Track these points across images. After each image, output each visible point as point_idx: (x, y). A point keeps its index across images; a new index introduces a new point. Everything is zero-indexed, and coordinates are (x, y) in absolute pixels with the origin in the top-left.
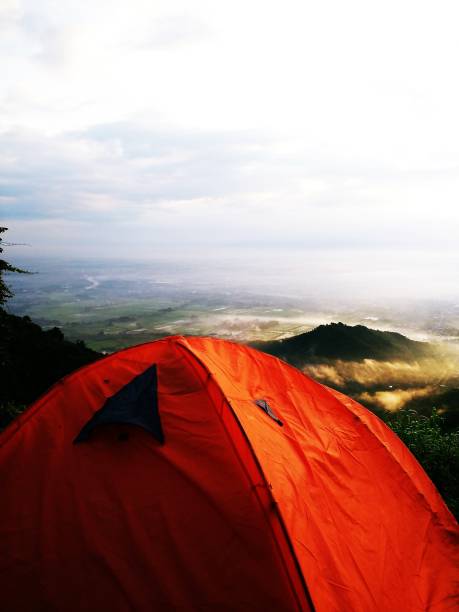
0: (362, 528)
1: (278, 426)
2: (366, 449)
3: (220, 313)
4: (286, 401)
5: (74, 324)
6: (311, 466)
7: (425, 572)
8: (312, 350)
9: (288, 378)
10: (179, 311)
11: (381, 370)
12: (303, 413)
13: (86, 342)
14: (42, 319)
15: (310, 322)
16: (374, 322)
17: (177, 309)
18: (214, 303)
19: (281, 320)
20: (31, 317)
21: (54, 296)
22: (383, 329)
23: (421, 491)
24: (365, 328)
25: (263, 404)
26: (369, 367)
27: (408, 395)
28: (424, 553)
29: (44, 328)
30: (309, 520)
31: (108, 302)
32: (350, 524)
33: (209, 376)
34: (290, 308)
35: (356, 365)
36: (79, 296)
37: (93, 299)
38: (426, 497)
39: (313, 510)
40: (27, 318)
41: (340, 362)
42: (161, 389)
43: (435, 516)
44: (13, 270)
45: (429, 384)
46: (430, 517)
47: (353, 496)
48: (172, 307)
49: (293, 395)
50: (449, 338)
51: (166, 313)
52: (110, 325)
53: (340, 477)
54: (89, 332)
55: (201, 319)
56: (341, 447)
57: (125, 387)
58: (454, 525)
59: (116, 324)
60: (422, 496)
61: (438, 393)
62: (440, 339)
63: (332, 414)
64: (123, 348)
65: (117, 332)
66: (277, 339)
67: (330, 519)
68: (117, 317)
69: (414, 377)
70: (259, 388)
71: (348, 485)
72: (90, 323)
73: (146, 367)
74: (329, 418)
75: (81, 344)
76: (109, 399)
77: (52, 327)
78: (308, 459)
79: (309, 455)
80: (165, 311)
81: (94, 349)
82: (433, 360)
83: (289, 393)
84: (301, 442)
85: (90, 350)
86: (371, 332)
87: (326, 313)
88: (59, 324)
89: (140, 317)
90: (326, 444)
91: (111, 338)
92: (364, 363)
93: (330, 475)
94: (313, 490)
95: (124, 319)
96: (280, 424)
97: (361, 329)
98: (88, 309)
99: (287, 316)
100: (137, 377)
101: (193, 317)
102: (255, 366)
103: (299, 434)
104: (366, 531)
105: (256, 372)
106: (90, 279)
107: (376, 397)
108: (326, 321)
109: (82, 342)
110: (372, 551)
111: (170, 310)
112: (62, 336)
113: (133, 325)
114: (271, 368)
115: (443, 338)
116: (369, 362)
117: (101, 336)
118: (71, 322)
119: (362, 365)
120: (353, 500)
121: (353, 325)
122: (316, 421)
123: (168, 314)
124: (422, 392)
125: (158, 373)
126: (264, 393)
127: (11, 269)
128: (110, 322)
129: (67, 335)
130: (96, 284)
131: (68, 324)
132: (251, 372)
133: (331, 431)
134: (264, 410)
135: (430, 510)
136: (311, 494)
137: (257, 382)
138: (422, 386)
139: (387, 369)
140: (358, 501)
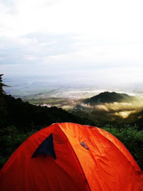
0: (112, 176)
1: (87, 150)
2: (113, 150)
3: (69, 90)
4: (90, 140)
5: (25, 96)
6: (96, 161)
7: (130, 185)
8: (98, 101)
9: (90, 132)
10: (57, 91)
11: (120, 105)
12: (94, 143)
13: (29, 102)
14: (15, 96)
15: (98, 92)
16: (118, 91)
17: (56, 90)
18: (68, 87)
19: (89, 92)
20: (11, 95)
21: (18, 88)
22: (121, 92)
23: (129, 160)
24: (115, 93)
25: (83, 144)
26: (115, 104)
27: (129, 112)
28: (130, 180)
29: (16, 98)
30: (96, 180)
31: (35, 89)
32: (108, 176)
33: (67, 139)
34: (91, 88)
35: (111, 104)
36: (25, 88)
37: (30, 88)
38: (131, 162)
39: (97, 176)
40: (10, 95)
41: (106, 103)
42: (54, 142)
43: (133, 167)
44: (6, 86)
45: (135, 109)
46: (132, 168)
47: (109, 167)
48: (55, 89)
49: (92, 138)
50: (141, 94)
51: (53, 91)
52: (36, 96)
53: (105, 162)
54: (30, 99)
55: (64, 93)
56: (106, 152)
57: (44, 141)
58: (139, 169)
59: (38, 96)
60: (129, 162)
61: (139, 112)
62: (138, 95)
63: (103, 141)
64: (40, 103)
65: (38, 98)
66: (88, 98)
67: (102, 178)
68: (38, 93)
69: (131, 107)
70: (82, 138)
71: (108, 163)
72: (30, 96)
73: (50, 134)
74: (102, 143)
75: (27, 103)
76: (40, 145)
77: (18, 98)
78: (96, 160)
79: (96, 158)
80: (52, 91)
81: (31, 104)
82: (136, 102)
83: (90, 137)
84: (94, 154)
85: (30, 104)
86: (117, 94)
87: (103, 89)
88: (20, 96)
89: (45, 93)
90: (101, 152)
91: (36, 100)
92: (114, 103)
93: (102, 162)
94: (97, 169)
95: (40, 94)
96: (88, 149)
97: (114, 93)
98: (29, 92)
99: (90, 90)
100: (47, 137)
101: (61, 92)
102: (80, 130)
103: (93, 151)
104: (113, 177)
105: (81, 132)
106: (29, 82)
107: (120, 114)
108: (103, 91)
109: (28, 102)
110: (114, 183)
111: (54, 90)
112: (21, 100)
113: (43, 95)
114: (85, 130)
115: (139, 94)
116: (116, 103)
117: (33, 100)
118: (24, 96)
119: (113, 104)
120: (109, 168)
121: (111, 92)
122: (98, 145)
123: (54, 92)
124: (134, 112)
125: (53, 136)
126: (83, 139)
127: (5, 85)
128: (36, 95)
129: (23, 100)
130: (31, 83)
131: (23, 96)
132: (79, 133)
133: (103, 147)
134: (83, 146)
135: (132, 166)
136: (97, 171)
137: (81, 136)
138: (134, 110)
139: (122, 105)
140: (111, 168)
